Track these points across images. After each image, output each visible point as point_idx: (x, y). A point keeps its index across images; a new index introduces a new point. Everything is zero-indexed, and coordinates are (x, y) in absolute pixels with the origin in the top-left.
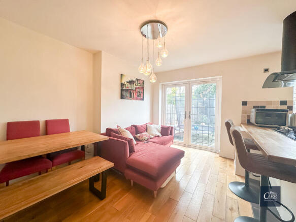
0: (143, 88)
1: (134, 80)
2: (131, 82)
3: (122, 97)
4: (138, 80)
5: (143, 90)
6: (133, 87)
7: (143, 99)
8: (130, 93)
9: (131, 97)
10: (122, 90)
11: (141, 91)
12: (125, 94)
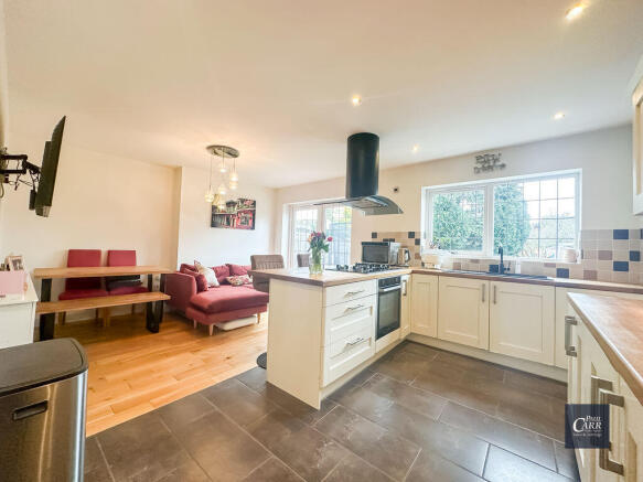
0: (253, 213)
1: (235, 200)
2: (229, 204)
3: (213, 225)
4: (243, 201)
5: (254, 215)
6: (235, 210)
7: (253, 228)
8: (228, 219)
9: (229, 224)
10: (213, 215)
11: (249, 216)
12: (218, 220)
